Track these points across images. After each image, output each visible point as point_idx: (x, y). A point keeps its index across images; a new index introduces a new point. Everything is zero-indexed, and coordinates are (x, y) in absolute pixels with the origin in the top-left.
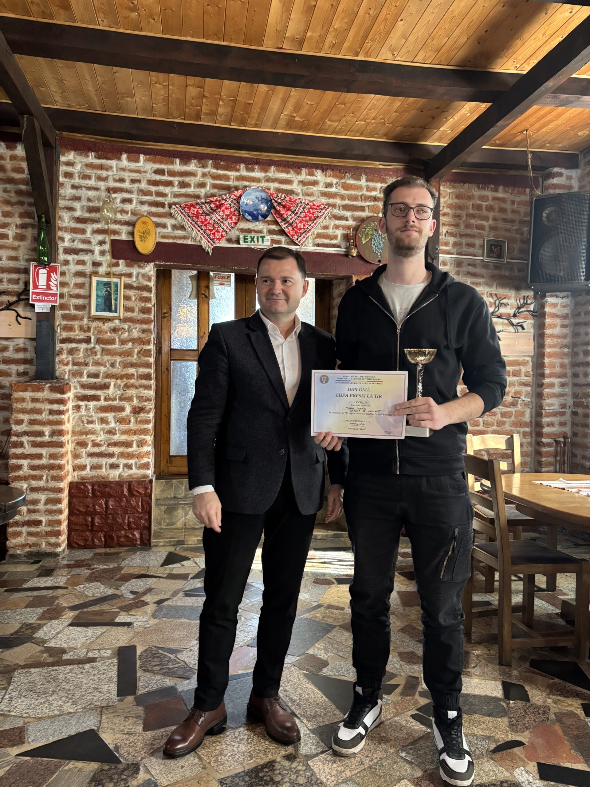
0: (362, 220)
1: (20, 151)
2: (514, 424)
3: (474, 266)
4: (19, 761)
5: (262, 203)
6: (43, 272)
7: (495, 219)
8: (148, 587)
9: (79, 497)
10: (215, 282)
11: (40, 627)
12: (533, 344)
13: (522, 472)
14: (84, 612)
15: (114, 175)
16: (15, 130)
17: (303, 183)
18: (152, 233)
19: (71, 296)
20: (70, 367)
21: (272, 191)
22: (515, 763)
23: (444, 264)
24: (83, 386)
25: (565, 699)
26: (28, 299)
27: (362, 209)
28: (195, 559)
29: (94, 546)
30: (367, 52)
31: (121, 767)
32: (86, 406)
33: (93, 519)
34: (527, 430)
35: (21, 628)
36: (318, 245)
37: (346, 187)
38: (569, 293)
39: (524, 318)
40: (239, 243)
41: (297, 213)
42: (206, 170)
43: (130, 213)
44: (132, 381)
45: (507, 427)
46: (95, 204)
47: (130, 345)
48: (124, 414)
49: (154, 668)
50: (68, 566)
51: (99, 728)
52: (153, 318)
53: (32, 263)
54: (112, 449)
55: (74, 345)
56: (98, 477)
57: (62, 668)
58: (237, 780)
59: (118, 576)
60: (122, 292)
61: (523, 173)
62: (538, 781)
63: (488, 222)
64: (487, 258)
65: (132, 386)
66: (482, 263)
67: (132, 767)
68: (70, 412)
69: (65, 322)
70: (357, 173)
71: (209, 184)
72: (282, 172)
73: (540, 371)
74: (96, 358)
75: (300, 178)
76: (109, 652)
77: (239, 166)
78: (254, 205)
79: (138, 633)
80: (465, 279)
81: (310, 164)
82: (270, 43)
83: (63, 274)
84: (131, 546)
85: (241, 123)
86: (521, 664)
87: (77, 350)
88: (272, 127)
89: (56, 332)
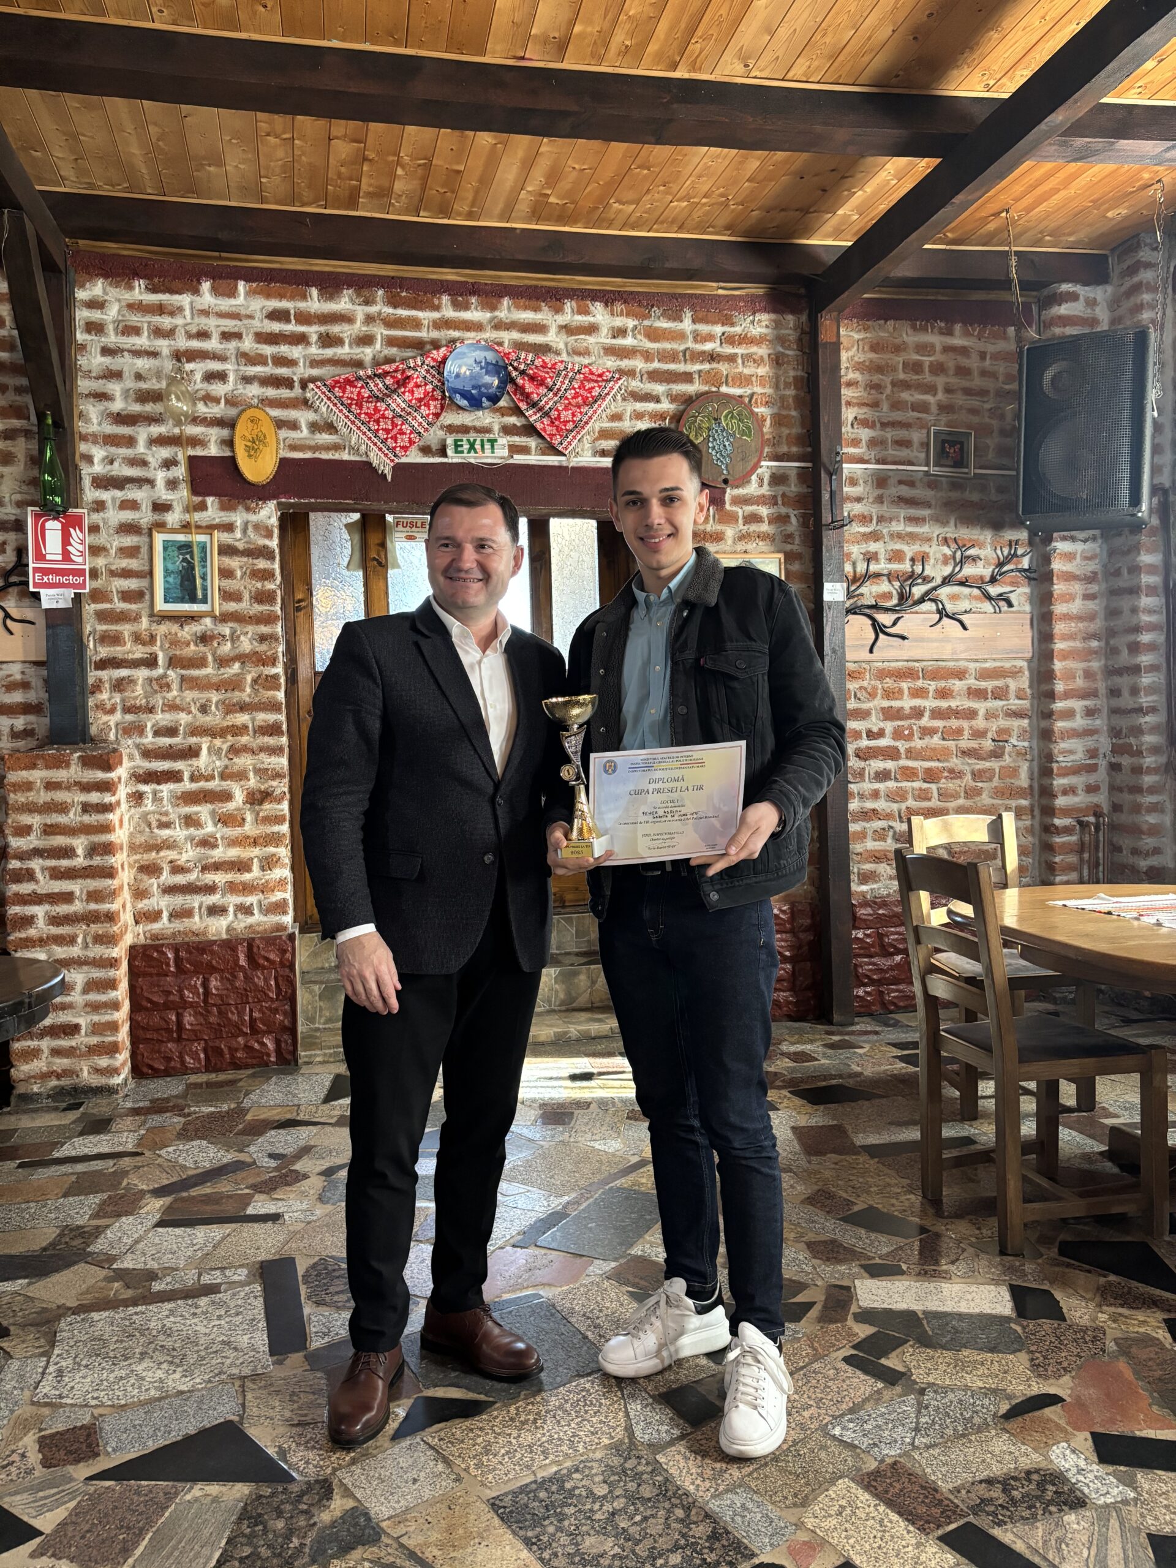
0: (689, 401)
2: (998, 793)
3: (911, 484)
4: (93, 1489)
5: (487, 373)
6: (53, 528)
7: (948, 390)
8: (302, 1143)
9: (151, 975)
10: (397, 535)
11: (98, 1231)
12: (1030, 634)
13: (1021, 886)
14: (183, 1199)
15: (186, 325)
17: (568, 329)
18: (271, 440)
19: (113, 574)
20: (118, 716)
21: (506, 348)
22: (1049, 1435)
23: (853, 482)
24: (147, 754)
25: (1133, 1312)
26: (27, 583)
27: (687, 377)
29: (185, 1071)
30: (694, 62)
31: (294, 1488)
32: (155, 793)
33: (179, 1016)
34: (1024, 803)
35: (61, 1235)
36: (603, 453)
37: (653, 335)
38: (1097, 532)
39: (1012, 584)
40: (445, 455)
41: (559, 390)
42: (373, 309)
43: (223, 401)
44: (245, 739)
45: (986, 799)
46: (152, 385)
47: (237, 665)
48: (231, 806)
49: (336, 1298)
50: (136, 1112)
51: (242, 1417)
52: (279, 612)
53: (30, 509)
54: (210, 878)
55: (124, 672)
56: (185, 933)
57: (153, 1307)
59: (241, 1127)
60: (216, 561)
61: (1004, 296)
62: (1095, 1467)
64: (936, 469)
65: (246, 749)
66: (926, 479)
67: (317, 1486)
68: (124, 806)
69: (104, 627)
70: (673, 306)
71: (379, 337)
72: (525, 308)
73: (1045, 687)
74: (170, 696)
75: (562, 319)
76: (244, 1272)
77: (439, 299)
78: (473, 377)
79: (296, 1233)
80: (895, 510)
81: (581, 290)
82: (498, 48)
83: (94, 529)
84: (259, 1066)
85: (441, 212)
86: (1042, 1250)
87: (131, 681)
88: (502, 217)
89: (87, 646)
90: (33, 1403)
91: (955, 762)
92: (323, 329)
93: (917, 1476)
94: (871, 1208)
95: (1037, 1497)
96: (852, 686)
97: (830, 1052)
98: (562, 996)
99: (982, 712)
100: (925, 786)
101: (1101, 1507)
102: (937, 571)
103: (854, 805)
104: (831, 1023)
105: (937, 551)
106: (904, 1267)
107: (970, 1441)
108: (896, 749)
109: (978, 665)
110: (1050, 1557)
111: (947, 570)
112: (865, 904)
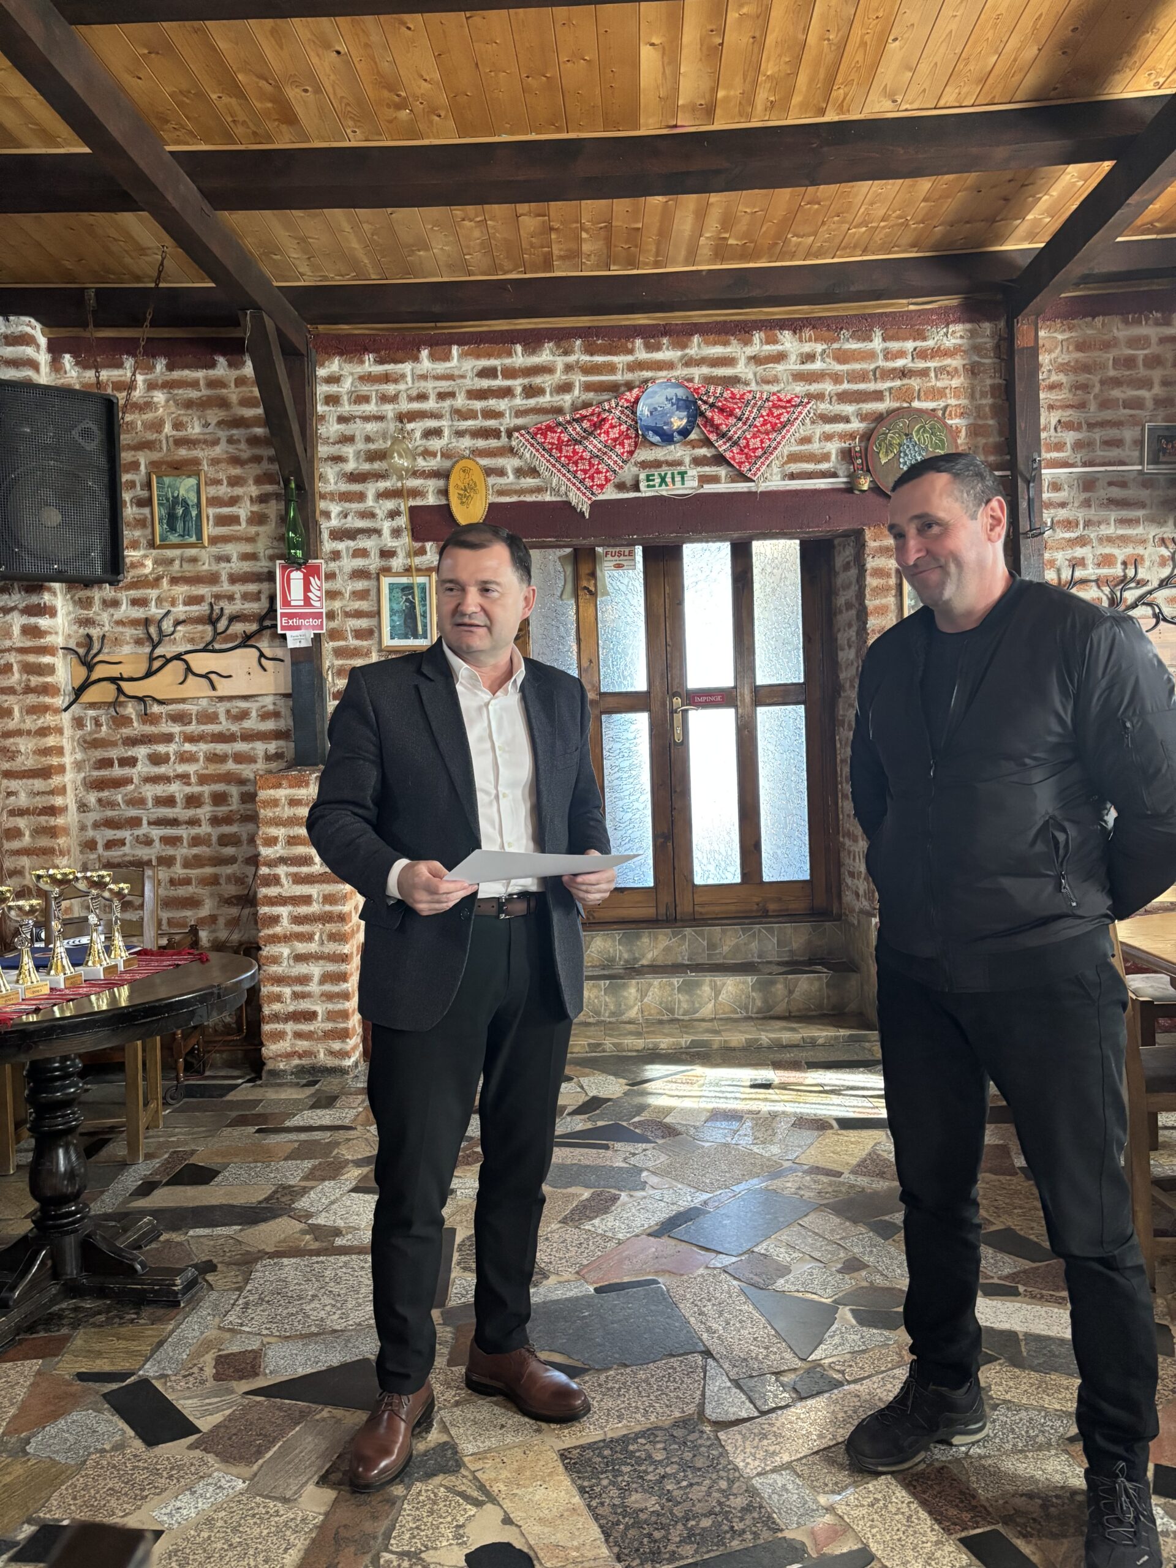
0: (879, 418)
1: (248, 370)
3: (1123, 485)
4: (247, 1401)
5: (678, 409)
6: (297, 576)
7: (1165, 383)
10: (606, 564)
11: (305, 1191)
15: (408, 389)
16: (236, 333)
18: (481, 487)
19: (348, 615)
21: (696, 383)
23: (1056, 487)
26: (275, 626)
27: (878, 396)
28: (581, 1079)
30: (841, 105)
35: (275, 1192)
36: (792, 476)
37: (842, 357)
40: (638, 490)
41: (748, 419)
42: (571, 359)
43: (439, 454)
46: (378, 445)
53: (278, 562)
57: (332, 1259)
58: (589, 1454)
63: (1150, 389)
64: (1151, 467)
66: (1140, 478)
69: (340, 662)
70: (862, 327)
71: (577, 384)
72: (715, 343)
75: (750, 351)
77: (633, 342)
78: (663, 415)
80: (1103, 513)
81: (769, 321)
82: (651, 121)
83: (331, 576)
88: (687, 262)
89: (326, 680)
90: (220, 1328)
92: (526, 381)
94: (1008, 1229)
95: (1074, 1517)
98: (759, 1003)
102: (1152, 574)
105: (1152, 553)
106: (1021, 1289)
111: (1165, 572)
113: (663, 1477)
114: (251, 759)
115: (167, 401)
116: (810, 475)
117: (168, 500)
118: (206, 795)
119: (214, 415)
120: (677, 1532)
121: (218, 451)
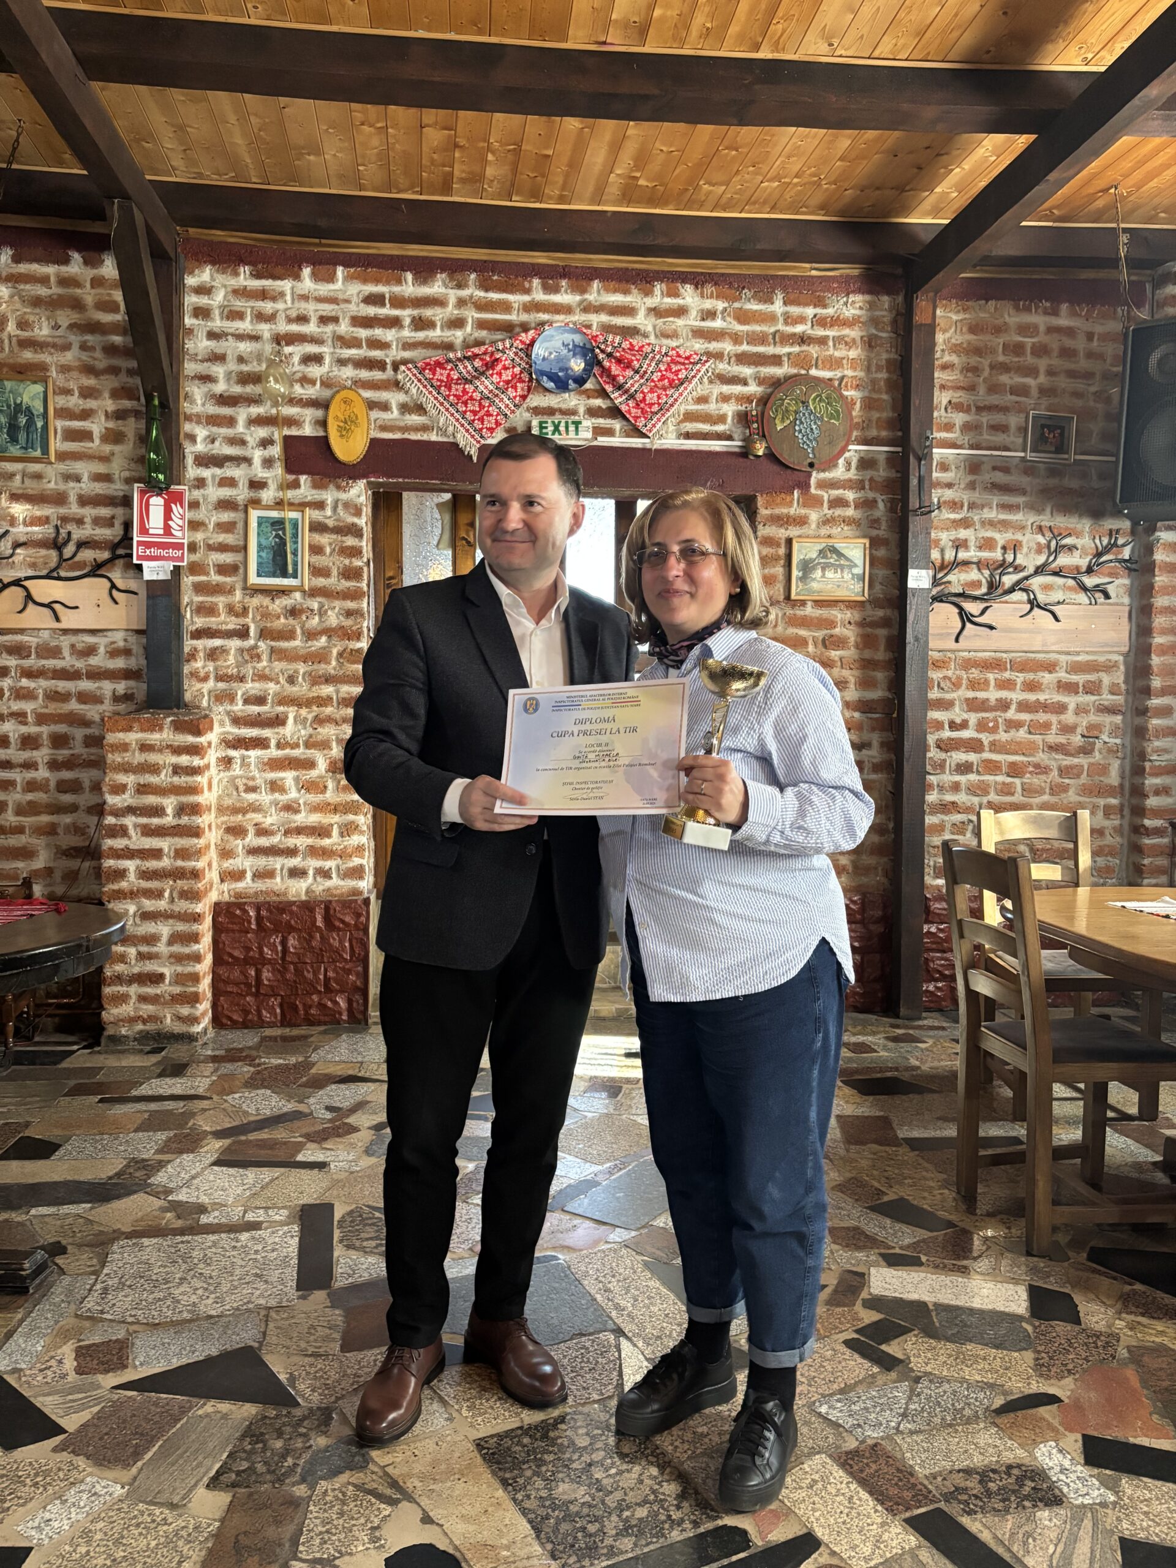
0: (776, 383)
1: (109, 268)
2: (1086, 790)
3: (1006, 470)
4: (117, 1397)
5: (574, 355)
6: (157, 503)
7: (1050, 373)
8: (359, 1098)
9: (233, 931)
11: (161, 1165)
12: (1127, 628)
13: (1095, 885)
14: (240, 1142)
15: (287, 309)
16: (97, 228)
17: (656, 312)
18: (363, 420)
19: (210, 548)
20: (211, 683)
21: (595, 330)
22: (1040, 1433)
23: (944, 467)
24: (237, 721)
25: (1152, 1322)
26: (131, 556)
27: (776, 360)
29: (261, 1024)
30: (777, 42)
31: (298, 1412)
32: (243, 758)
33: (258, 973)
34: (1114, 801)
35: (127, 1166)
36: (688, 436)
37: (743, 317)
39: (1110, 575)
41: (645, 372)
42: (465, 293)
43: (318, 382)
44: (329, 710)
45: (1072, 796)
46: (252, 367)
47: (324, 639)
48: (314, 774)
49: (365, 1244)
50: (215, 1059)
51: (261, 1343)
52: (365, 589)
53: (136, 485)
54: (292, 841)
55: (217, 642)
56: (267, 893)
57: (198, 1238)
58: (507, 1442)
59: (304, 1079)
60: (307, 537)
61: (1110, 275)
62: (1080, 1468)
63: (1036, 378)
64: (1033, 454)
65: (329, 720)
66: (1022, 465)
67: (319, 1413)
68: (213, 770)
69: (200, 599)
70: (764, 288)
71: (470, 320)
72: (615, 291)
73: (1141, 683)
74: (260, 666)
75: (651, 302)
76: (285, 1212)
77: (530, 282)
78: (559, 359)
79: (338, 1181)
80: (987, 497)
81: (672, 272)
82: (580, 33)
83: (194, 505)
84: (331, 1023)
85: (533, 196)
86: (1071, 1254)
87: (224, 651)
88: (592, 202)
89: (184, 617)
90: (77, 1316)
91: (1041, 757)
92: (416, 312)
93: (895, 1459)
94: (902, 1199)
95: (1014, 1491)
96: (935, 675)
97: (891, 1044)
99: (1072, 707)
100: (1009, 780)
101: (1078, 1507)
102: (1029, 560)
103: (932, 797)
104: (897, 1016)
105: (1030, 539)
106: (924, 1259)
107: (956, 1431)
108: (980, 741)
109: (1069, 658)
110: (1015, 1549)
111: (1041, 559)
112: (939, 898)
113: (590, 1465)
114: (96, 699)
115: (12, 296)
116: (705, 436)
117: (9, 406)
118: (45, 736)
119: (65, 317)
120: (612, 1524)
121: (69, 357)
